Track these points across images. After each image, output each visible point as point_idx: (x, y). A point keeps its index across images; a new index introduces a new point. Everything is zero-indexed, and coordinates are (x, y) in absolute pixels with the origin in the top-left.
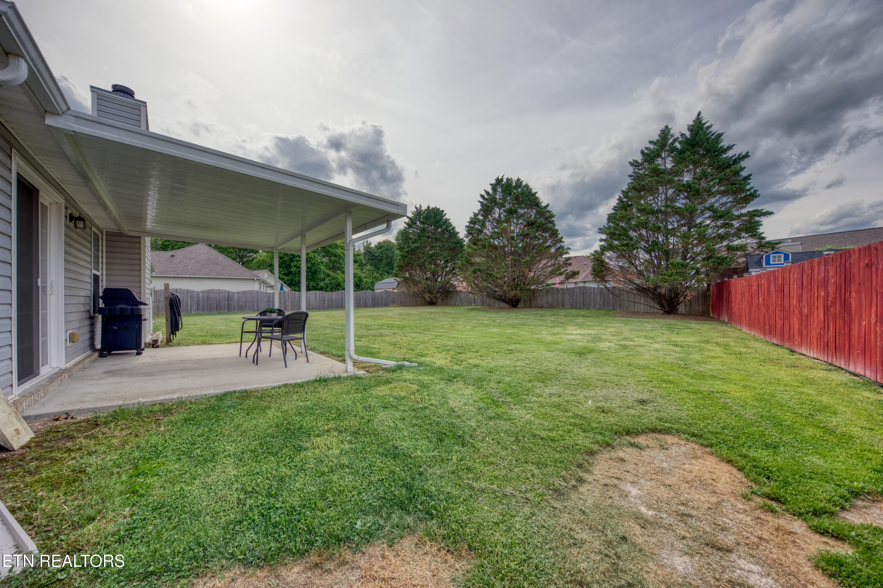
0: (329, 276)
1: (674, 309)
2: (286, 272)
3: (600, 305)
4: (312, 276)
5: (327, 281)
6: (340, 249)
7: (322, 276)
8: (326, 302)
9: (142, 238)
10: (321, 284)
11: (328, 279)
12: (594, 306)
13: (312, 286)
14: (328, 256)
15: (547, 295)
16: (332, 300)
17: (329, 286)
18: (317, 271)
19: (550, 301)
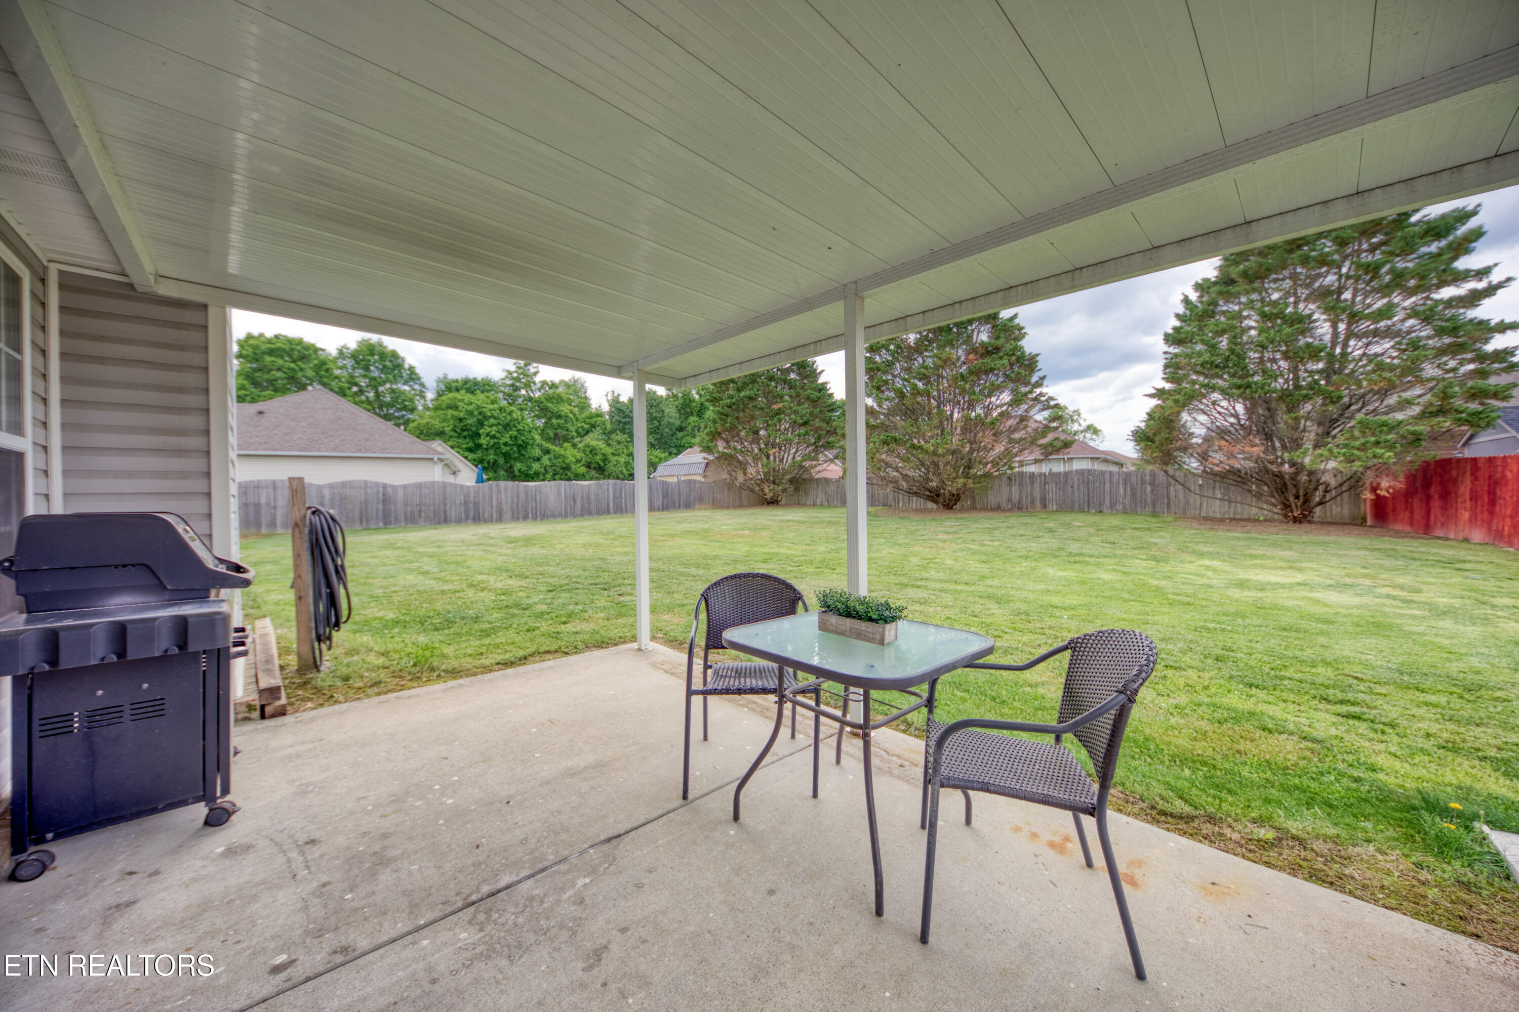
0: (547, 452)
1: (1310, 512)
2: (471, 445)
3: (1124, 505)
4: (519, 452)
5: (546, 460)
6: (566, 405)
7: (537, 452)
8: (579, 503)
9: (212, 310)
10: (536, 466)
11: (547, 457)
12: (1112, 506)
13: (520, 471)
14: (545, 416)
15: (1010, 485)
16: (589, 499)
17: (550, 470)
18: (527, 444)
19: (1015, 497)
